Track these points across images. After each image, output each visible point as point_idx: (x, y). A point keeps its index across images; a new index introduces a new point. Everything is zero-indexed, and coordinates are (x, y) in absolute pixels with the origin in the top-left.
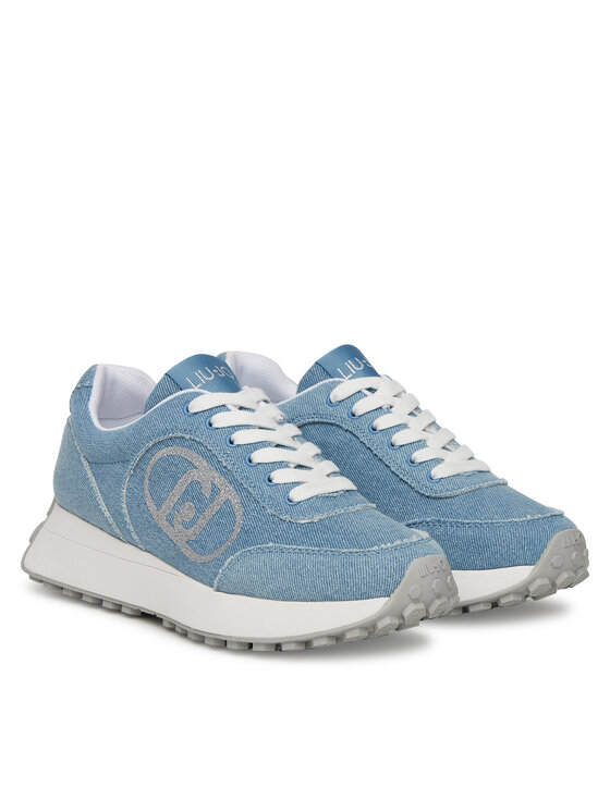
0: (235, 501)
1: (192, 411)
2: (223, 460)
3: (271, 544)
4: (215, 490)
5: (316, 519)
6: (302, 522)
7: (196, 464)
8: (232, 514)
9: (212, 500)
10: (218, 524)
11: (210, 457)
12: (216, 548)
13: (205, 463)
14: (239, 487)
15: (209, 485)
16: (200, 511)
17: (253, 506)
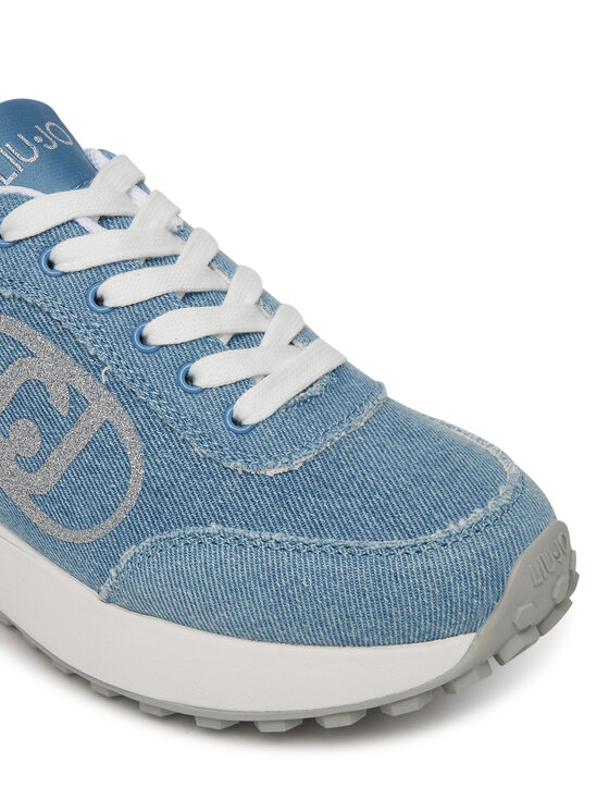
0: (125, 426)
1: (10, 237)
2: (87, 341)
3: (214, 527)
4: (77, 401)
5: (297, 465)
6: (270, 473)
7: (33, 348)
8: (118, 451)
9: (74, 420)
10: (93, 470)
11: (60, 335)
12: (96, 520)
13: (51, 347)
14: (128, 399)
15: (62, 390)
16: (51, 440)
17: (162, 437)
